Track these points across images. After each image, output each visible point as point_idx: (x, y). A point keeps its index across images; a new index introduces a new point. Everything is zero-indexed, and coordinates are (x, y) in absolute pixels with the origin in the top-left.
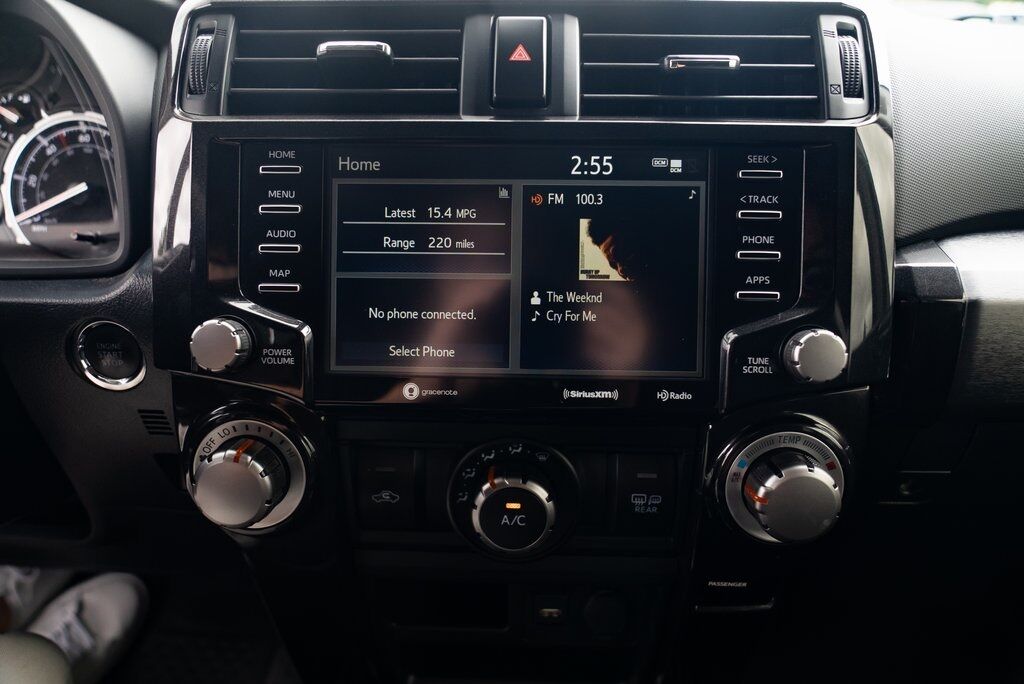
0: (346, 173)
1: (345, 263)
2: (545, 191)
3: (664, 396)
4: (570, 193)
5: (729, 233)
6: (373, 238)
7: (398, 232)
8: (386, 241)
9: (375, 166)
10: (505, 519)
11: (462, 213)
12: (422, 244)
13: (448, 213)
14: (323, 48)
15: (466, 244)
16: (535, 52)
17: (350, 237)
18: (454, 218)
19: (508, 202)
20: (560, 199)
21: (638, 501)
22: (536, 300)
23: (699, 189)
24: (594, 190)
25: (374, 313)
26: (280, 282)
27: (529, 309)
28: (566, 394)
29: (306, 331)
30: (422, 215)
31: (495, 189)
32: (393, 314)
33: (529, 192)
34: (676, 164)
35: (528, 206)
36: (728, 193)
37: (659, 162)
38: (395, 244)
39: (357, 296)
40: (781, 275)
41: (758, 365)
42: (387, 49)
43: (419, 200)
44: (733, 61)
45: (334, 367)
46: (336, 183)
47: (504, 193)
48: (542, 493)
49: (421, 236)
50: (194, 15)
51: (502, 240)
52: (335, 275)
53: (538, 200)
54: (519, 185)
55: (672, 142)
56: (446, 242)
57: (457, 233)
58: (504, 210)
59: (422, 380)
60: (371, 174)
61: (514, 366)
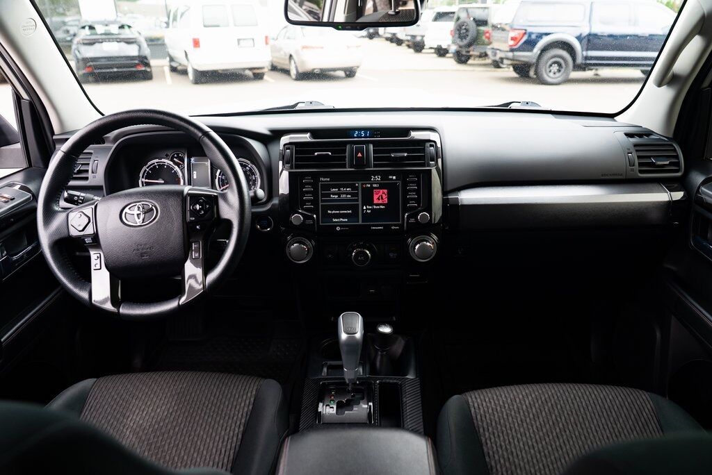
0: (322, 181)
1: (323, 201)
2: (366, 184)
3: (393, 228)
4: (371, 184)
5: (406, 192)
6: (329, 195)
7: (334, 194)
8: (331, 196)
9: (328, 179)
10: (359, 258)
11: (348, 189)
12: (339, 197)
13: (345, 189)
14: (316, 154)
15: (349, 196)
16: (363, 154)
17: (323, 195)
20: (369, 186)
21: (391, 255)
22: (365, 208)
23: (399, 183)
24: (377, 184)
25: (329, 212)
26: (308, 206)
27: (363, 210)
28: (371, 228)
29: (315, 216)
30: (339, 190)
31: (355, 184)
32: (333, 212)
33: (362, 184)
34: (394, 177)
35: (363, 188)
36: (405, 184)
37: (390, 177)
38: (334, 196)
39: (325, 208)
40: (417, 200)
41: (412, 220)
42: (330, 153)
43: (339, 187)
44: (406, 154)
45: (321, 224)
46: (320, 183)
47: (357, 185)
48: (368, 252)
49: (339, 195)
50: (285, 145)
51: (357, 195)
52: (320, 204)
53: (364, 186)
54: (360, 183)
55: (392, 173)
56: (344, 196)
57: (347, 194)
58: (357, 188)
59: (340, 226)
60: (328, 181)
61: (360, 223)
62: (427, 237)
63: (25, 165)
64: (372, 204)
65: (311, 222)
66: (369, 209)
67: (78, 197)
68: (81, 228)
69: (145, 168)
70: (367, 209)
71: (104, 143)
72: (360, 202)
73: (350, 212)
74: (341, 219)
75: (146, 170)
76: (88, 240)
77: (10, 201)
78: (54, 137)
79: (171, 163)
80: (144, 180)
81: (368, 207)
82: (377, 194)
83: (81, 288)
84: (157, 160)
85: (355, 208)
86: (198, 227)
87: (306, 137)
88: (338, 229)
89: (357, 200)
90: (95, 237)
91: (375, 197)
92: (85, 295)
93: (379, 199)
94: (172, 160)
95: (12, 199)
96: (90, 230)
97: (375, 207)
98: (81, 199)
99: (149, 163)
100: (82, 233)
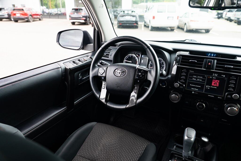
0: (190, 72)
1: (189, 80)
3: (219, 97)
4: (212, 77)
5: (229, 83)
6: (192, 78)
7: (194, 78)
8: (193, 79)
9: (193, 72)
10: (200, 106)
11: (201, 77)
12: (196, 79)
13: (200, 77)
14: (190, 61)
15: (201, 80)
16: (211, 63)
17: (189, 78)
18: (200, 78)
19: (206, 77)
20: (211, 77)
21: (215, 108)
22: (207, 86)
23: (226, 79)
24: (215, 77)
25: (191, 85)
26: (182, 81)
28: (208, 95)
29: (184, 85)
30: (197, 77)
32: (193, 85)
33: (208, 76)
34: (224, 76)
35: (208, 78)
36: (229, 80)
37: (222, 76)
38: (194, 79)
39: (189, 83)
40: (234, 88)
41: (229, 96)
42: (196, 61)
43: (197, 75)
44: (232, 67)
45: (186, 89)
46: (189, 73)
47: (205, 76)
48: (204, 105)
49: (197, 79)
50: (178, 55)
51: (204, 80)
52: (188, 81)
53: (209, 77)
54: (207, 76)
55: (224, 74)
56: (199, 80)
57: (200, 79)
58: (205, 78)
59: (194, 92)
60: (192, 72)
61: (204, 92)
62: (234, 105)
63: (93, 50)
64: (211, 85)
65: (182, 87)
66: (209, 87)
67: (104, 63)
68: (101, 74)
69: (126, 56)
70: (208, 87)
71: (116, 46)
72: (205, 84)
73: (200, 87)
74: (195, 89)
75: (127, 57)
76: (103, 78)
77: (86, 61)
78: (102, 43)
79: (135, 56)
80: (125, 61)
81: (208, 86)
82: (214, 82)
83: (98, 93)
84: (131, 54)
85: (202, 86)
86: (138, 81)
87: (187, 53)
88: (193, 92)
89: (204, 83)
90: (105, 77)
91: (213, 83)
92: (98, 96)
93: (214, 84)
94: (136, 55)
95: (86, 60)
96: (104, 75)
97: (212, 87)
98: (104, 64)
99: (128, 55)
100: (101, 75)
